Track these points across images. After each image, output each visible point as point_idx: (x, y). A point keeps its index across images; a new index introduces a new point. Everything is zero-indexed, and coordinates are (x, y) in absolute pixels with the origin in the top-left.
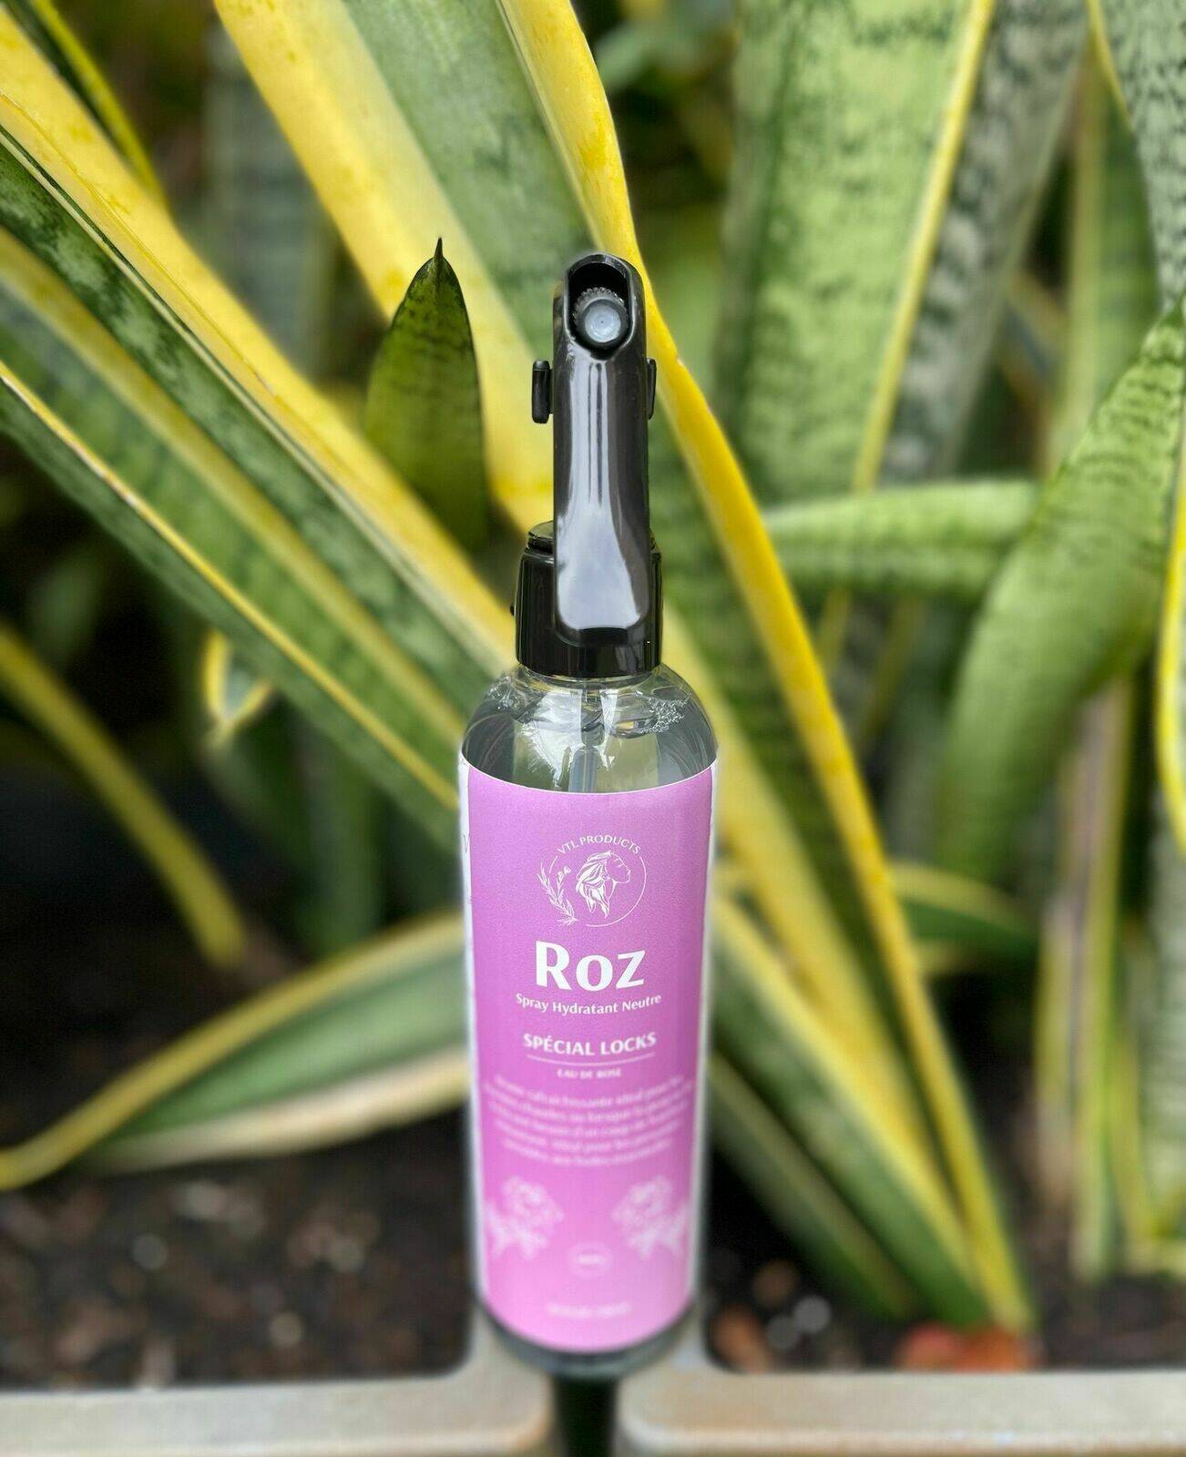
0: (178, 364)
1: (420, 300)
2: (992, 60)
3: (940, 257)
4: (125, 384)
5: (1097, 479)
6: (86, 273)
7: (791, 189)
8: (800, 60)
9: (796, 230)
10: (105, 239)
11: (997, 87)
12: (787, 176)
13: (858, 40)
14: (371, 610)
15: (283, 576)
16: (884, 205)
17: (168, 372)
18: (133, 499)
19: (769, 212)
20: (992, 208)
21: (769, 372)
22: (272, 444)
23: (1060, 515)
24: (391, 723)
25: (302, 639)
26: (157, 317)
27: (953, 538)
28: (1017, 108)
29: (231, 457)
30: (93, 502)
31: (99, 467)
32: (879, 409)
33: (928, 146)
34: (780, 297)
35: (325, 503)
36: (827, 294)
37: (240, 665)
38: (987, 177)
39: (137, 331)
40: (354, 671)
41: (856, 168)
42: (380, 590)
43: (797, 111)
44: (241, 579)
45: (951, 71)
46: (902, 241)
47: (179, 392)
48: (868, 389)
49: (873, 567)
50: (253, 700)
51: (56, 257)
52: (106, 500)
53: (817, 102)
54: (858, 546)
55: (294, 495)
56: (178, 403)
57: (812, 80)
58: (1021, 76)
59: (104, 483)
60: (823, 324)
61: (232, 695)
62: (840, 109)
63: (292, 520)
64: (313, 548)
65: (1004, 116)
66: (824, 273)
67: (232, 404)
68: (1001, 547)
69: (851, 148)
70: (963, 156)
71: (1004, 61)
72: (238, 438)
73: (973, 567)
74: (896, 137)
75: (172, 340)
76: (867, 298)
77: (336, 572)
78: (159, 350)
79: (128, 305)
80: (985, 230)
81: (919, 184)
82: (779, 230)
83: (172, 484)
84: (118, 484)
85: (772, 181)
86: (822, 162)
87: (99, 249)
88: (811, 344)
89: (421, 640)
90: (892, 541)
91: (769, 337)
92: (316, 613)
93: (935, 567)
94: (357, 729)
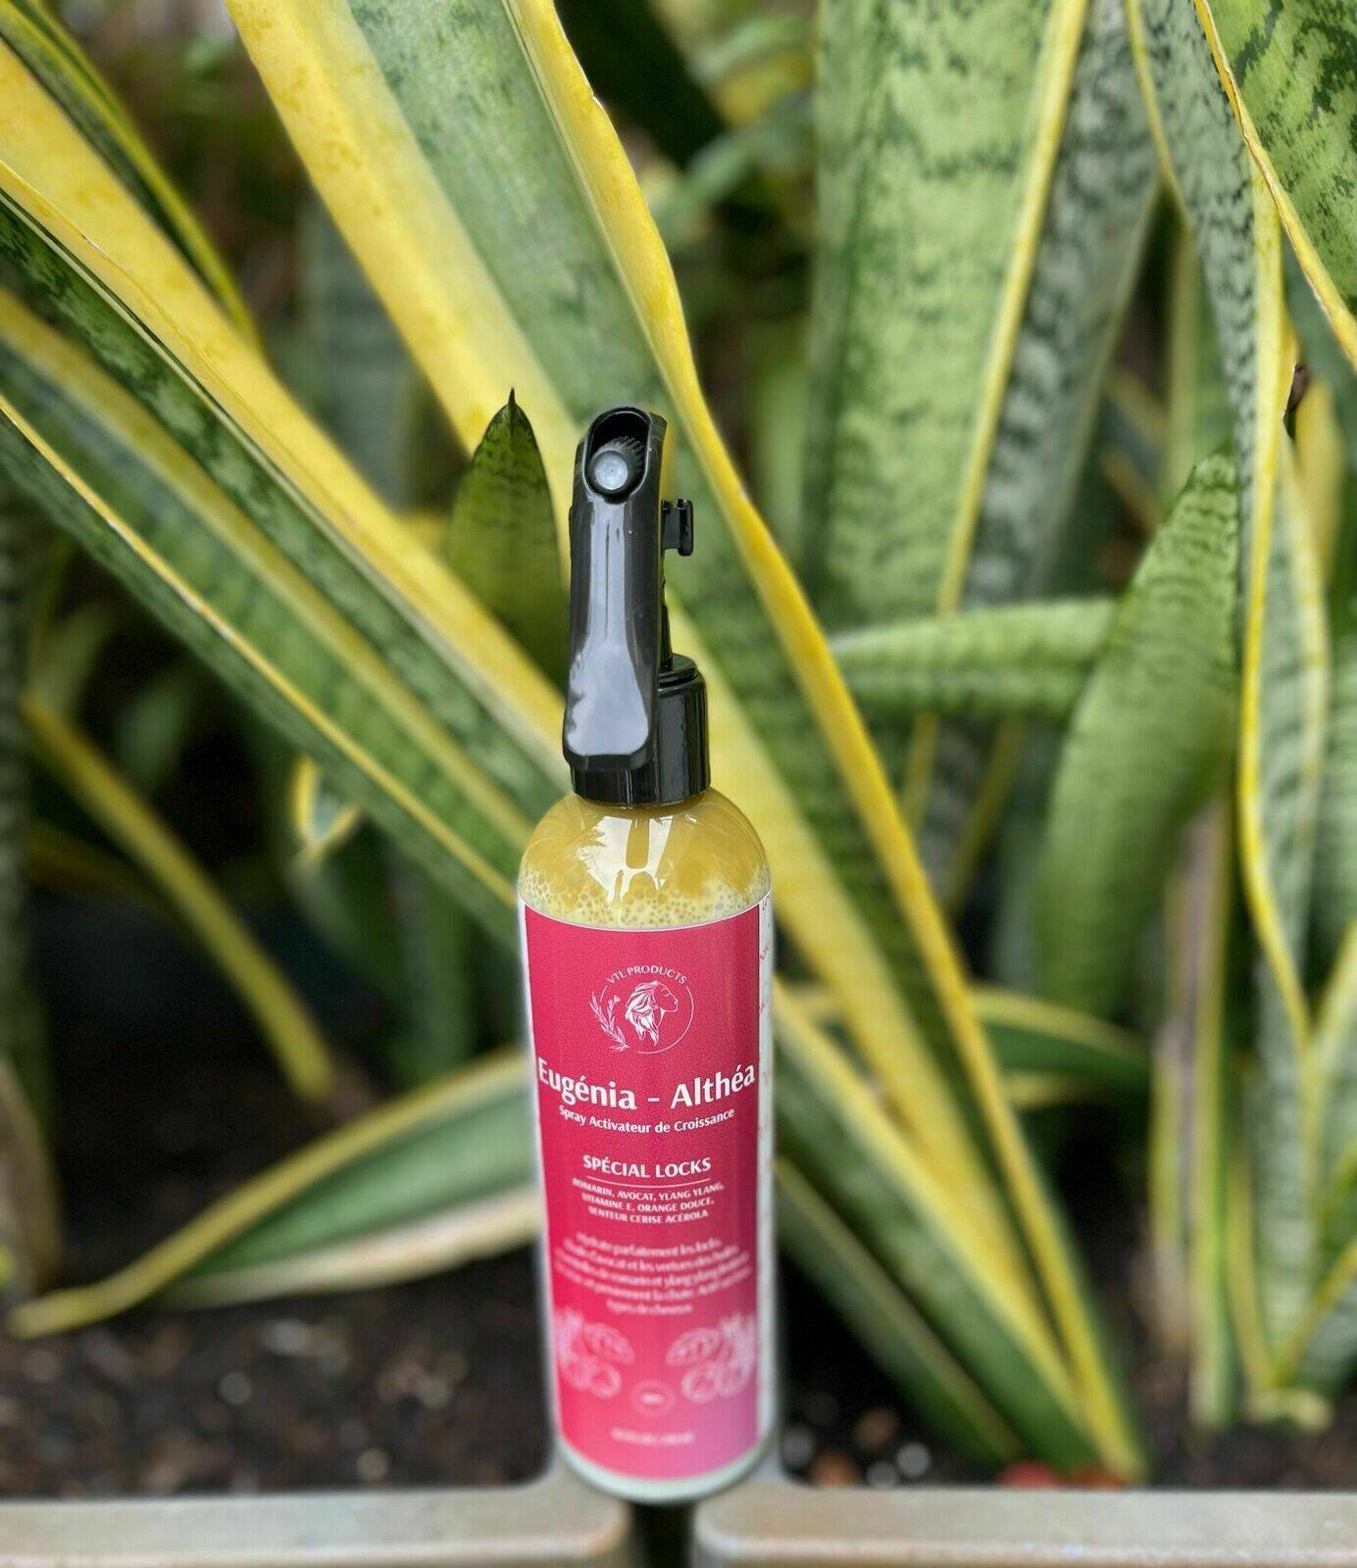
0: (269, 502)
1: (497, 442)
2: (1062, 189)
3: (1014, 379)
4: (220, 520)
5: (1166, 600)
6: (186, 420)
7: (865, 319)
8: (872, 195)
9: (872, 358)
10: (204, 390)
11: (1068, 215)
12: (862, 305)
13: (927, 175)
14: (455, 735)
15: (371, 702)
16: (956, 333)
17: (260, 509)
18: (227, 631)
19: (845, 342)
20: (1067, 334)
21: (850, 495)
22: (358, 577)
23: (1134, 635)
24: (475, 844)
25: (388, 764)
26: (251, 461)
27: (1034, 658)
28: (1090, 233)
29: (320, 589)
30: (188, 633)
31: (196, 602)
32: (961, 529)
33: (998, 276)
34: (858, 422)
35: (408, 632)
36: (904, 419)
37: (328, 789)
38: (1061, 301)
39: (233, 473)
40: (440, 795)
41: (929, 298)
42: (462, 716)
43: (870, 243)
44: (329, 706)
45: (1019, 202)
46: (977, 367)
47: (271, 529)
48: (949, 512)
49: (953, 688)
50: (342, 822)
51: (156, 404)
52: (200, 631)
53: (889, 236)
54: (936, 666)
55: (379, 624)
56: (270, 539)
57: (884, 214)
58: (1093, 203)
59: (200, 617)
60: (902, 448)
61: (321, 818)
62: (912, 242)
63: (379, 649)
64: (399, 675)
65: (1077, 243)
66: (902, 400)
67: (321, 541)
68: (1085, 667)
69: (924, 279)
70: (1035, 283)
71: (1075, 189)
72: (327, 571)
73: (1057, 687)
74: (967, 268)
75: (264, 482)
76: (944, 422)
77: (421, 698)
78: (253, 492)
79: (225, 449)
80: (1061, 354)
81: (992, 313)
82: (855, 358)
83: (263, 615)
84: (214, 618)
85: (848, 311)
86: (895, 293)
87: (197, 397)
88: (891, 468)
89: (503, 764)
90: (971, 662)
91: (849, 460)
92: (402, 737)
93: (1017, 687)
94: (441, 851)
